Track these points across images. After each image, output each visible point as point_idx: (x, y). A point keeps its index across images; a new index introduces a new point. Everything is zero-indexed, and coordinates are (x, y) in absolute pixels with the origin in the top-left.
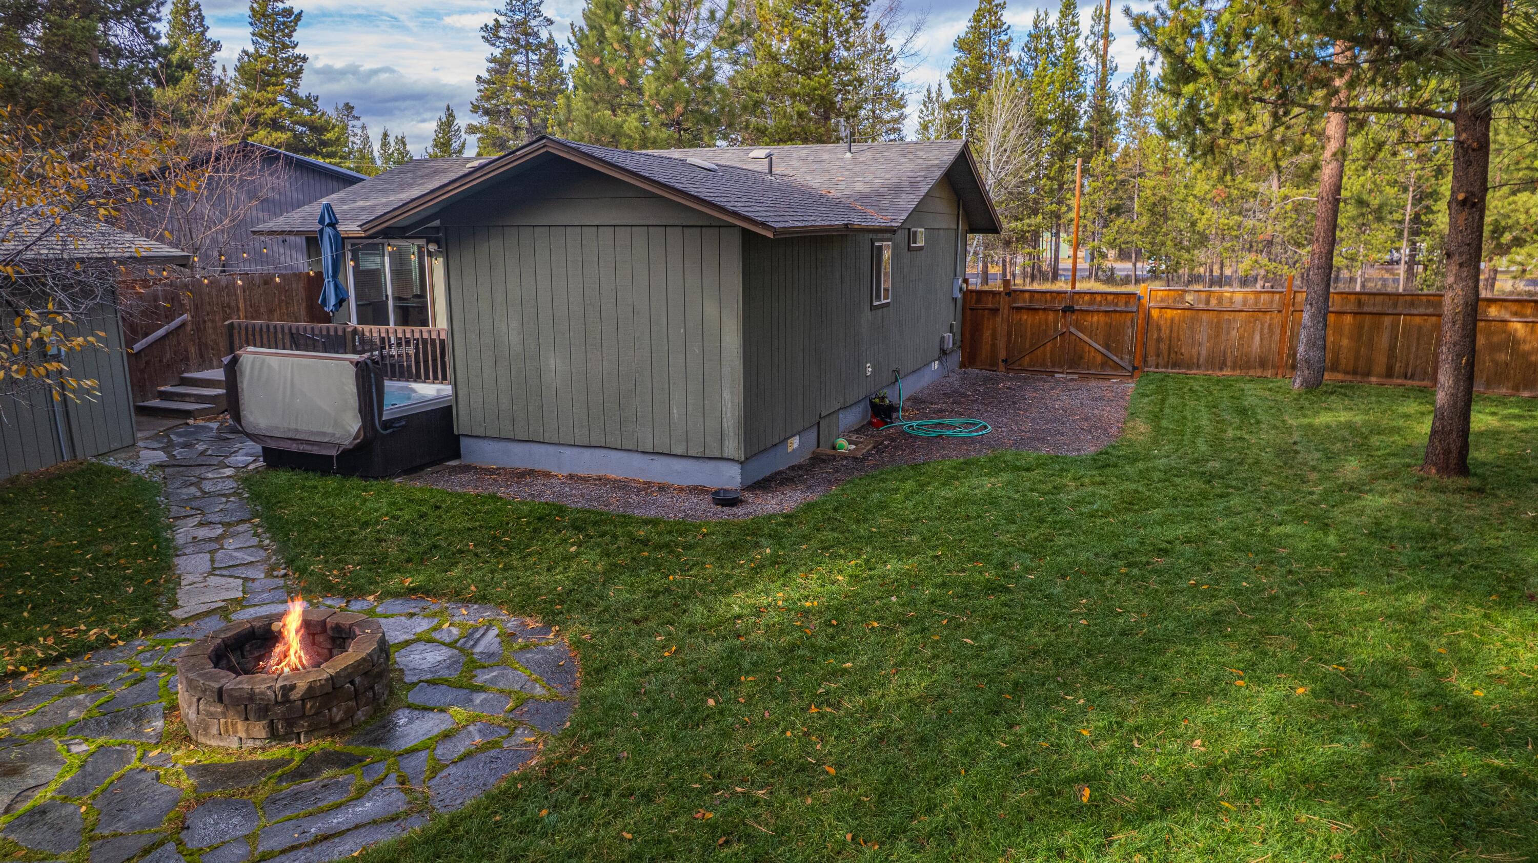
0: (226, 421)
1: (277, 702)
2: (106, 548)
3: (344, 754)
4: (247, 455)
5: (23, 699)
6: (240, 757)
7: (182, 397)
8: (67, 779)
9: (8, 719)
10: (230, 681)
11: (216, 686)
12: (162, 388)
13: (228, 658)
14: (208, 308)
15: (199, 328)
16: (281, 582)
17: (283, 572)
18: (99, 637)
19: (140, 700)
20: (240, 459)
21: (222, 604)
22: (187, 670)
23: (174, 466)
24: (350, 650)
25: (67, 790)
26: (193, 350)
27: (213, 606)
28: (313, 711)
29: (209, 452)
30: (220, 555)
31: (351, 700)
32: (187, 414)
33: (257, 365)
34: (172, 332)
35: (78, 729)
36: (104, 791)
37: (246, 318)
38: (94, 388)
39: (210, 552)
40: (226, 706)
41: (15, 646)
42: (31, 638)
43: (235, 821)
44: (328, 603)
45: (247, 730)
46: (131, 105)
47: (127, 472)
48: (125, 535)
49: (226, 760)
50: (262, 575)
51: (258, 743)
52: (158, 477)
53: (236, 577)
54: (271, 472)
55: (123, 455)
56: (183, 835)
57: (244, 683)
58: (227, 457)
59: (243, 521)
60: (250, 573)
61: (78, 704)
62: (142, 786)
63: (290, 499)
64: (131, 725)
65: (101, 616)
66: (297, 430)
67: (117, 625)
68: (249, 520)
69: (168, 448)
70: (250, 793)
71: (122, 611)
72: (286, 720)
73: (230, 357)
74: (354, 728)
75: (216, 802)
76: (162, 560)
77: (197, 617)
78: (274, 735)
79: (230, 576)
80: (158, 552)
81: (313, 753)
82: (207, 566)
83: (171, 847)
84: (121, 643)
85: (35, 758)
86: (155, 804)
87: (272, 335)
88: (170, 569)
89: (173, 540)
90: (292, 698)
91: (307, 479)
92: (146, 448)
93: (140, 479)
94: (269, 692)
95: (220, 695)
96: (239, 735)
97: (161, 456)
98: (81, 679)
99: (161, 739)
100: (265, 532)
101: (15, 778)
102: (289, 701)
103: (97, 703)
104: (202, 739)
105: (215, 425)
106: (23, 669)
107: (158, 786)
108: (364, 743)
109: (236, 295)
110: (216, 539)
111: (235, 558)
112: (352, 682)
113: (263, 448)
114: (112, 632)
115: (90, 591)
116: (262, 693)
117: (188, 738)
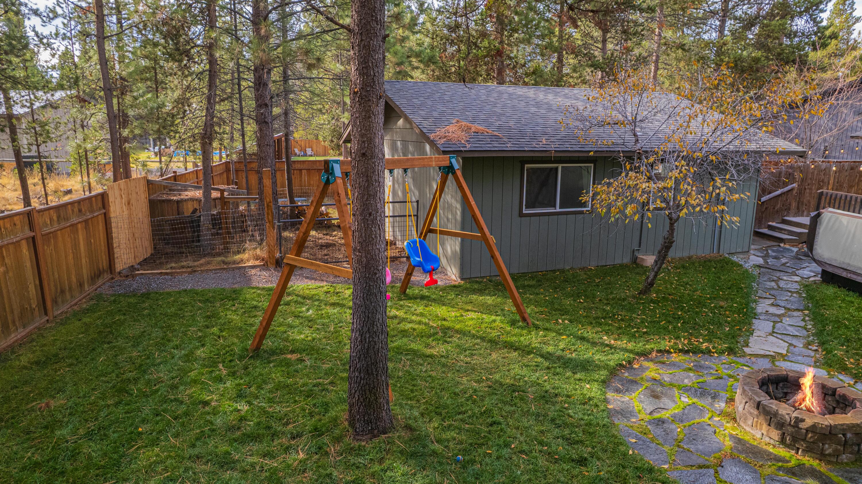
0: (803, 248)
1: (790, 424)
2: (722, 303)
3: (826, 476)
4: (811, 271)
5: (669, 365)
6: (759, 444)
7: (780, 230)
8: (676, 412)
9: (661, 372)
10: (766, 400)
11: (758, 399)
12: (770, 223)
13: (768, 386)
14: (809, 181)
15: (801, 192)
16: (813, 354)
17: (815, 348)
18: (707, 348)
19: (717, 388)
20: (806, 273)
21: (773, 354)
22: (745, 384)
23: (766, 268)
24: (849, 414)
25: (675, 417)
26: (794, 205)
27: (768, 353)
28: (812, 440)
29: (788, 265)
30: (778, 325)
31: (840, 445)
32: (781, 240)
33: (833, 220)
34: (784, 193)
35: (686, 389)
36: (689, 426)
37: (833, 189)
38: (736, 221)
39: (774, 322)
40: (760, 412)
41: (671, 338)
42: (679, 337)
43: (748, 477)
44: (841, 377)
45: (768, 431)
46: (795, 64)
47: (741, 266)
48: (732, 299)
49: (751, 442)
50: (801, 346)
51: (772, 442)
52: (756, 272)
53: (785, 341)
54: (823, 285)
55: (742, 256)
56: (719, 469)
57: (774, 405)
58: (798, 270)
59: (798, 310)
60: (794, 342)
61: (689, 377)
62: (707, 432)
63: (833, 305)
64: (709, 399)
65: (711, 337)
66: (849, 264)
67: (716, 345)
68: (802, 310)
69: (765, 257)
70: (760, 467)
71: (721, 339)
72: (793, 437)
73: (816, 213)
74: (837, 463)
75: (740, 461)
76: (746, 318)
77: (757, 356)
78: (782, 441)
79: (782, 340)
80: (746, 313)
81: (804, 464)
82: (770, 329)
83: (712, 471)
84: (716, 355)
85: (666, 395)
86: (710, 445)
87: (847, 202)
88: (750, 324)
89: (755, 309)
90: (800, 426)
91: (847, 295)
92: (754, 255)
93: (747, 271)
94: (787, 416)
95: (758, 405)
96: (763, 431)
97: (761, 261)
98: (694, 366)
99: (721, 413)
100: (810, 321)
101: (657, 400)
102: (798, 427)
103: (698, 381)
104: (742, 424)
105: (795, 250)
106: (672, 350)
107: (714, 437)
108: (842, 476)
109: (829, 175)
110: (779, 316)
111: (787, 330)
112: (844, 435)
113: (823, 270)
114: (714, 348)
115: (709, 323)
116: (782, 415)
117: (734, 419)
